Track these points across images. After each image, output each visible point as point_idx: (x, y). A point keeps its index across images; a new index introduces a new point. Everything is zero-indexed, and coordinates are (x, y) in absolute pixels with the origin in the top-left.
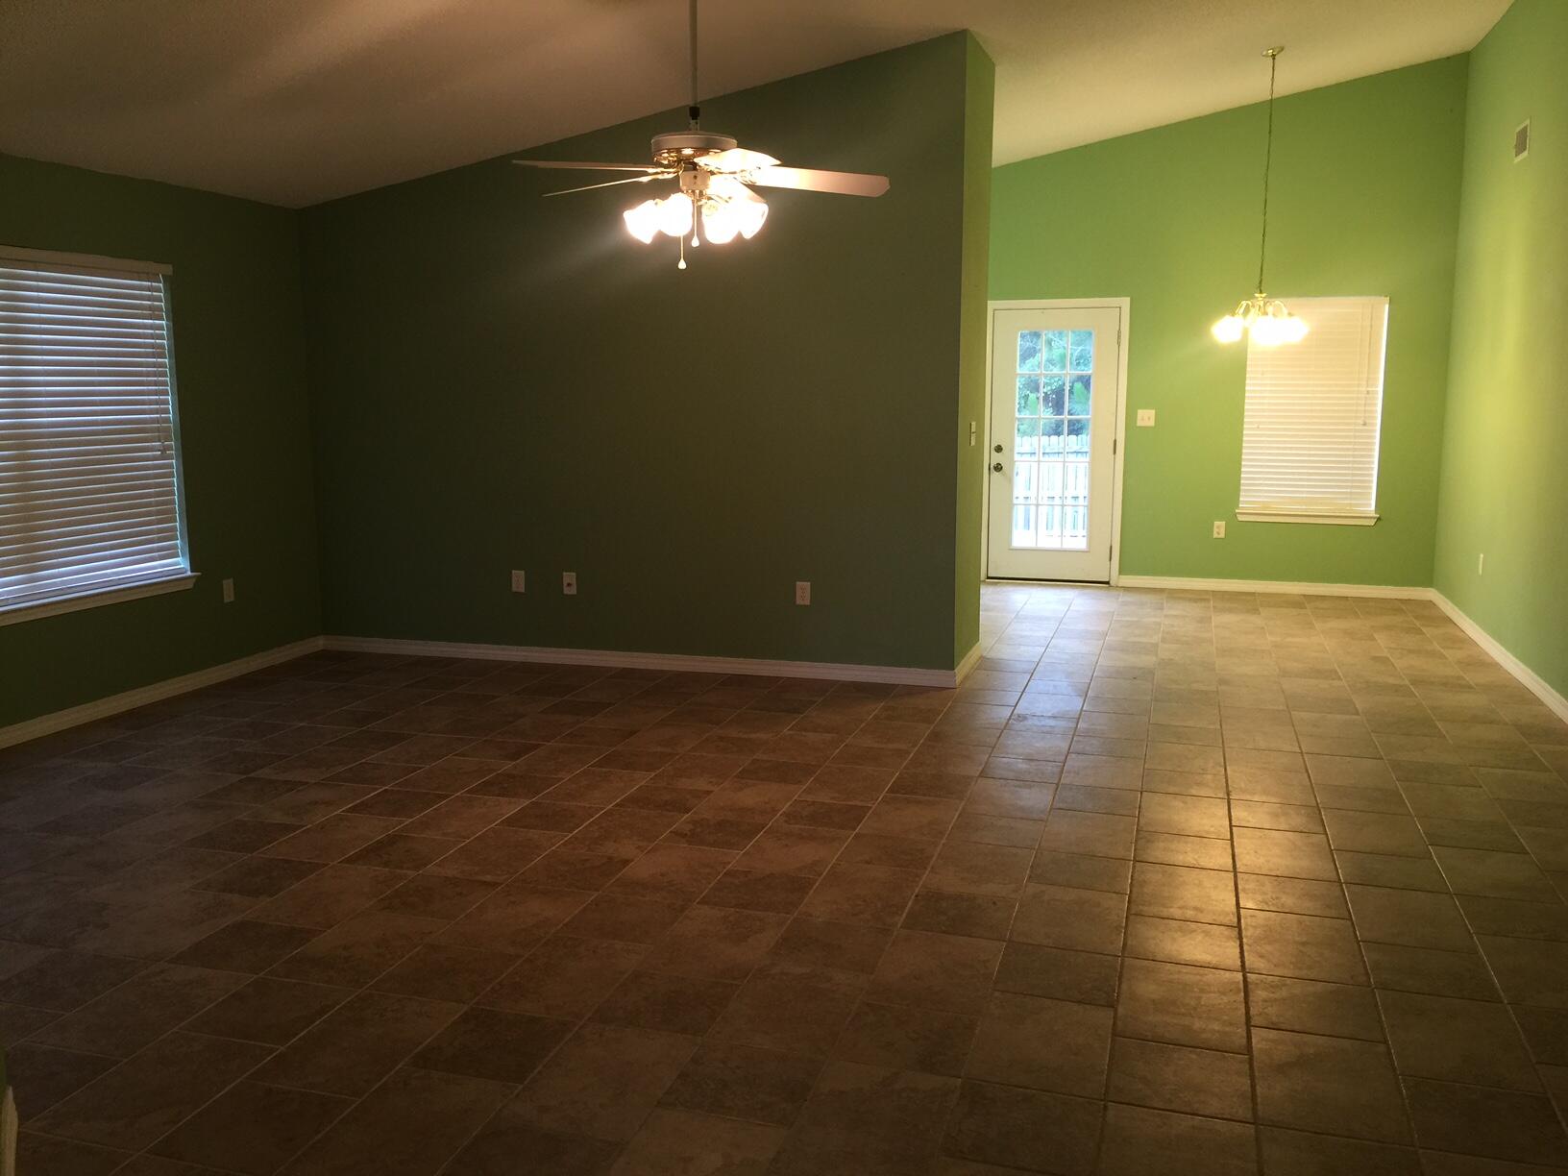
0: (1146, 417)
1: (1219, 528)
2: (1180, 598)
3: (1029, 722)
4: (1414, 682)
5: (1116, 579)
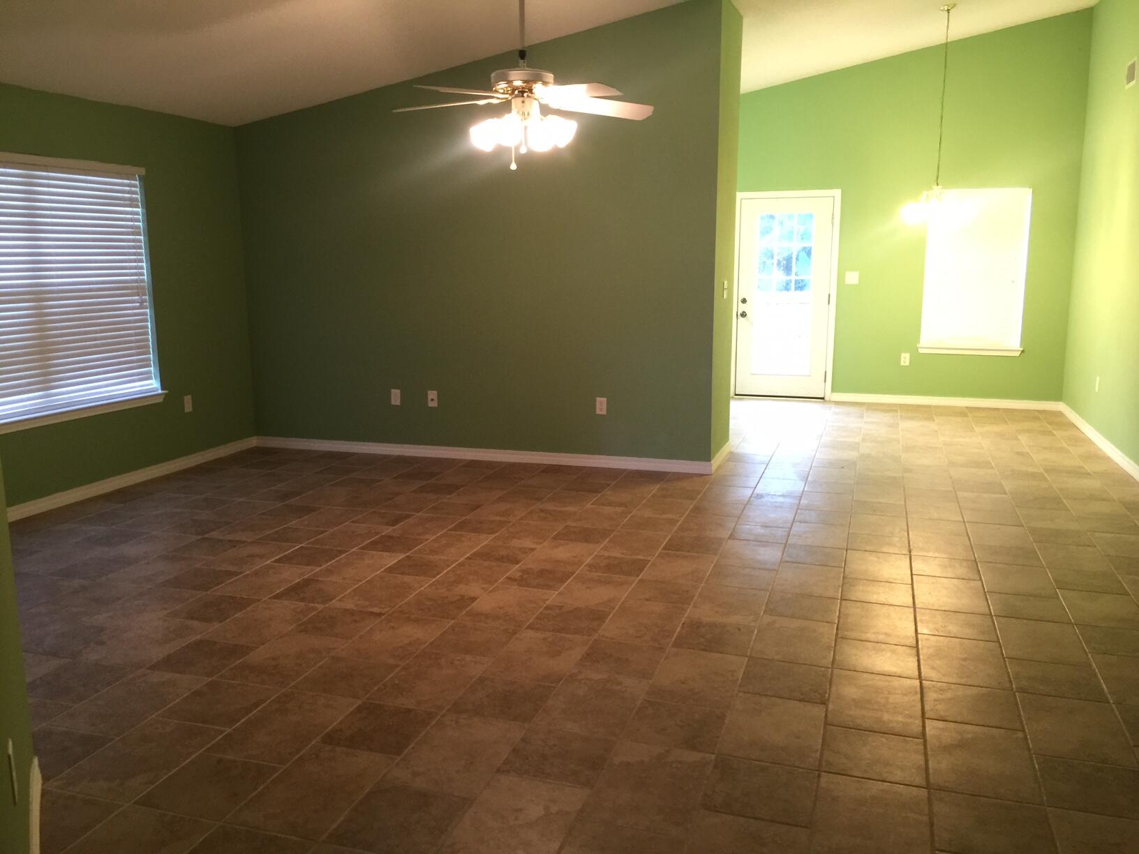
1: (905, 359)
2: (876, 410)
3: (765, 500)
4: (1047, 471)
5: (829, 395)
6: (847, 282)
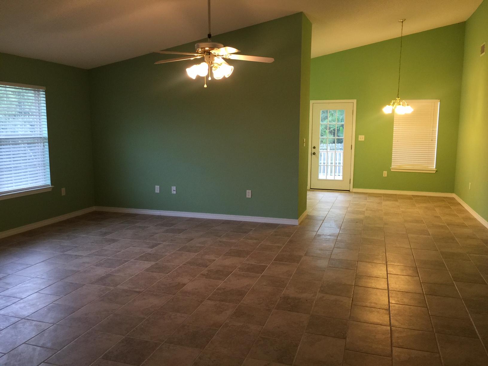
0: (362, 138)
1: (385, 174)
2: (372, 196)
3: (322, 237)
5: (352, 189)
6: (359, 140)
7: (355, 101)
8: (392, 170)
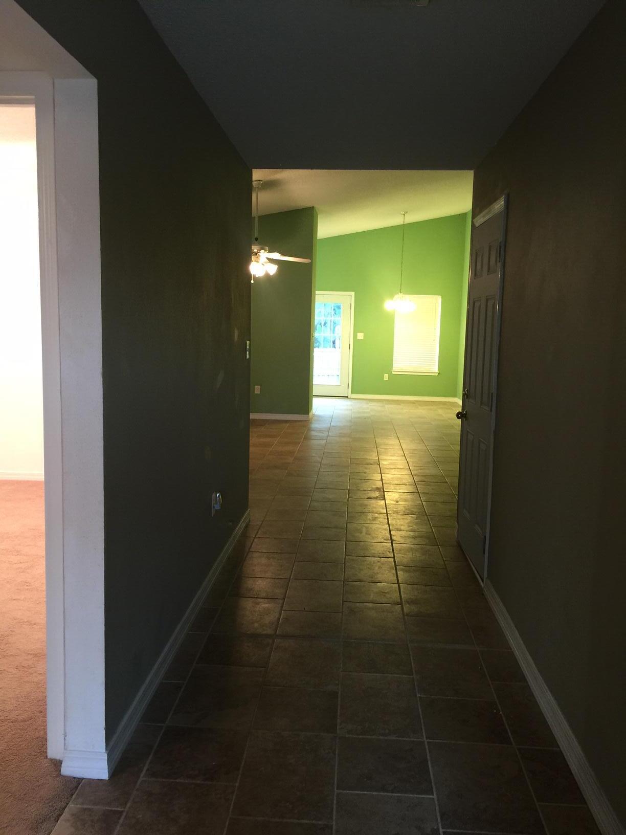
0: (360, 336)
1: (386, 377)
5: (350, 395)
6: (358, 338)
7: (353, 293)
8: (393, 373)
